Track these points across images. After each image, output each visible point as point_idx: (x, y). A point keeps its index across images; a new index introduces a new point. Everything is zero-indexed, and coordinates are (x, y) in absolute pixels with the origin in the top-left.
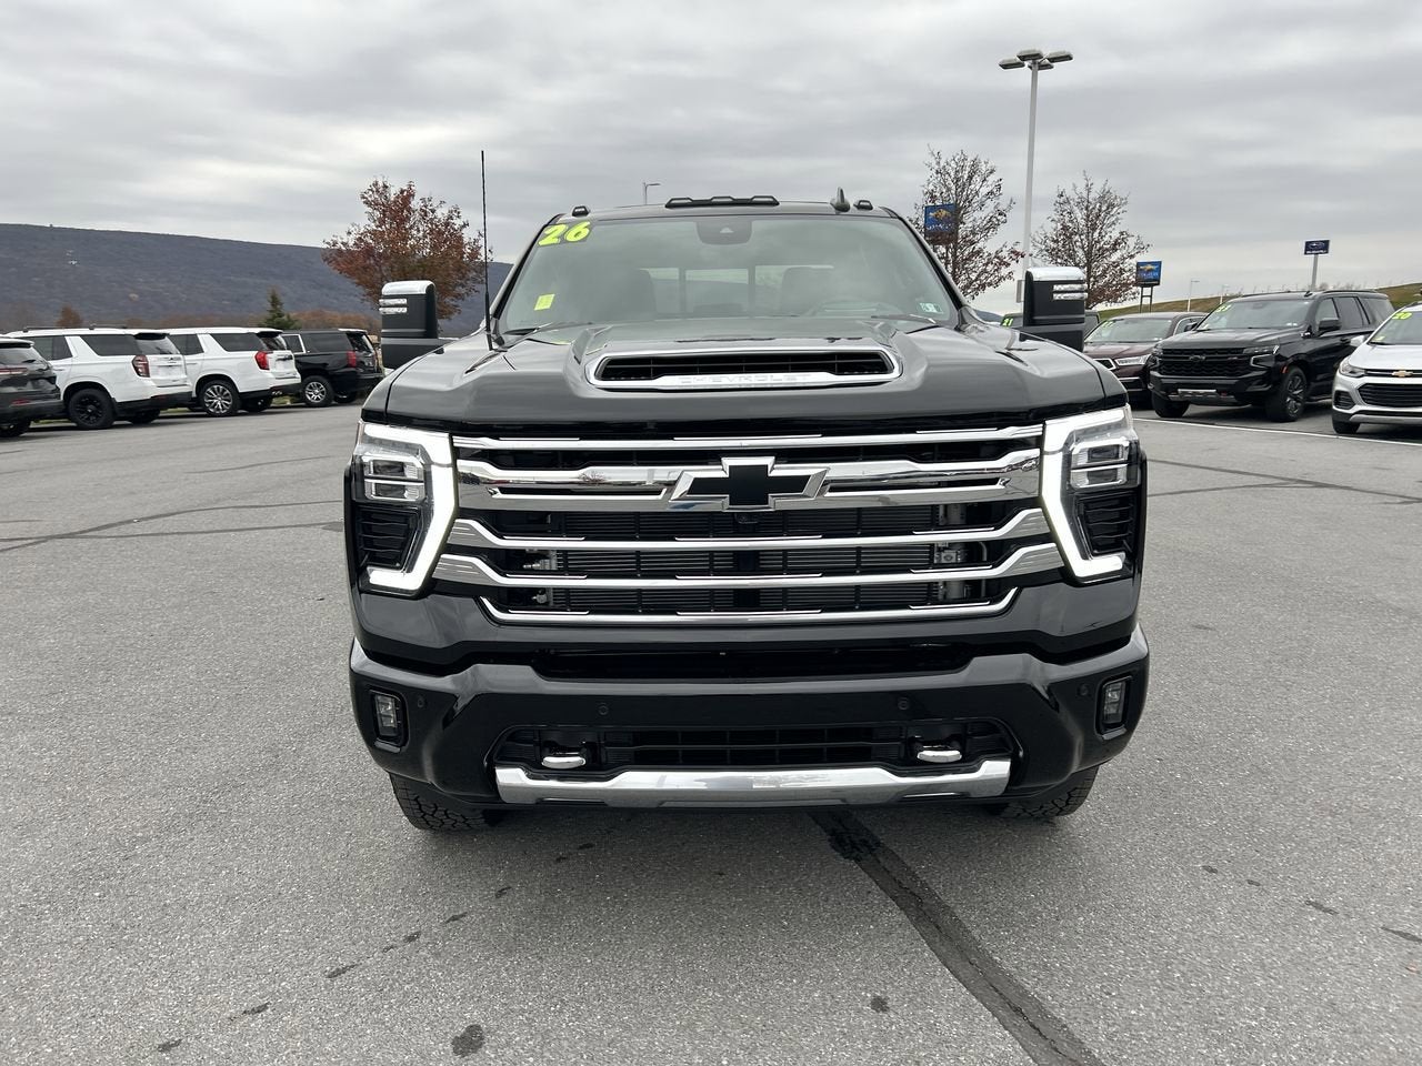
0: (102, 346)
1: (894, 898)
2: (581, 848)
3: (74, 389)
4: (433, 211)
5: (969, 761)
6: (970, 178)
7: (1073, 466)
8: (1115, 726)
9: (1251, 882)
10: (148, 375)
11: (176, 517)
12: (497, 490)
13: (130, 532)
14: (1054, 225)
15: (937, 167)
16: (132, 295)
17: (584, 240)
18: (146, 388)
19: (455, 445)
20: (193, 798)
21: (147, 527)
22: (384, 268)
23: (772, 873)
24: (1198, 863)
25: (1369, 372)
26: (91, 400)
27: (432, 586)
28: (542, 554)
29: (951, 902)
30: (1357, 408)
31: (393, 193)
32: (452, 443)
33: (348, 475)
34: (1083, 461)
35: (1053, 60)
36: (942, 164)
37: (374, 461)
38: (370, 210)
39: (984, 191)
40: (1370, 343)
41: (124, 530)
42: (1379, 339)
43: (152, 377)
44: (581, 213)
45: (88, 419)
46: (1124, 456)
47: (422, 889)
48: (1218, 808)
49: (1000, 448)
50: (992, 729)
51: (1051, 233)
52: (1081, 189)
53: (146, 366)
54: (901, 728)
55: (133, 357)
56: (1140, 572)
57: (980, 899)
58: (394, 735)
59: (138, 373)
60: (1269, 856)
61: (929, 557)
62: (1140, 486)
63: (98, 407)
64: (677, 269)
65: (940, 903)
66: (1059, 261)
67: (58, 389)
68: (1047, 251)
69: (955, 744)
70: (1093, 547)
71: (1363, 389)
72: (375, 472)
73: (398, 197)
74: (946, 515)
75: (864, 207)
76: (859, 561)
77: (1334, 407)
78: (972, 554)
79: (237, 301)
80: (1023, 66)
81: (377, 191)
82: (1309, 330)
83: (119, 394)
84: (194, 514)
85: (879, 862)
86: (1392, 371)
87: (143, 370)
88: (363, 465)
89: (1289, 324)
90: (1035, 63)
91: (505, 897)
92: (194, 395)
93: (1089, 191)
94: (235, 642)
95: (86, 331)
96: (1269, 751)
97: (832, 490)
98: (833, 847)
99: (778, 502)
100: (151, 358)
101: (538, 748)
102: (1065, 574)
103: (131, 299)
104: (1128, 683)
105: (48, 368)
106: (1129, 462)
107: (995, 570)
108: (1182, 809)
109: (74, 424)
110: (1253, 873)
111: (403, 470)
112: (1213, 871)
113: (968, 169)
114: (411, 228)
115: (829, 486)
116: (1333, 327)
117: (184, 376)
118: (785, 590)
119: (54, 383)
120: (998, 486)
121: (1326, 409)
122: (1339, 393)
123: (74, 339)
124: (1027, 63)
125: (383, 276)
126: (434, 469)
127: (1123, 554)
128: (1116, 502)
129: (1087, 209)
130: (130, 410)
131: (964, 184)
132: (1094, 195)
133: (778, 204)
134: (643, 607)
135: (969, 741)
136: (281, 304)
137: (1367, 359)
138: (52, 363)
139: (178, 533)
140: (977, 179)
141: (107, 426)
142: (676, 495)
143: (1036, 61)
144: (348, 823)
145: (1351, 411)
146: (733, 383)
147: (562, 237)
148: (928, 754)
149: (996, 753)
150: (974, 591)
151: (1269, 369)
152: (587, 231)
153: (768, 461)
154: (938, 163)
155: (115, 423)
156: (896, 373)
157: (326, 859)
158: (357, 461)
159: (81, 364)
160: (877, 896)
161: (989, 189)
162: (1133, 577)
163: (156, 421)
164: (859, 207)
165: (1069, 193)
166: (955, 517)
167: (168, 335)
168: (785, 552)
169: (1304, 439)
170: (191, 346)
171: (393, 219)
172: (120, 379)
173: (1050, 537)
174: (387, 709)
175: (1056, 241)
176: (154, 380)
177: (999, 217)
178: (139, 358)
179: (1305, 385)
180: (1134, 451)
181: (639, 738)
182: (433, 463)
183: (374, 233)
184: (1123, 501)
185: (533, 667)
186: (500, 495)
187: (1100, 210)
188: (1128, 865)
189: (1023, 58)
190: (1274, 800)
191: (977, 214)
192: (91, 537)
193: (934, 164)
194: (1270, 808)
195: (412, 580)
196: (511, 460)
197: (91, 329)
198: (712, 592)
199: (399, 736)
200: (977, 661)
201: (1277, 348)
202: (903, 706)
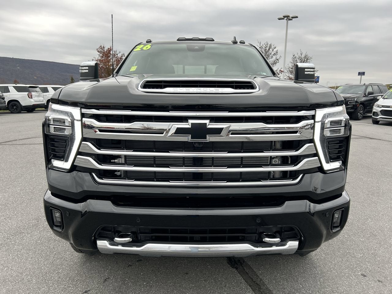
0: (19, 89)
1: (250, 286)
2: (138, 261)
3: (10, 102)
4: (117, 55)
5: (283, 242)
6: (269, 49)
7: (325, 127)
8: (337, 227)
9: (379, 281)
10: (32, 98)
11: (31, 139)
12: (97, 130)
13: (15, 143)
14: (291, 64)
15: (260, 46)
16: (35, 77)
17: (149, 49)
18: (31, 102)
19: (82, 112)
20: (4, 237)
21: (21, 142)
22: (102, 70)
23: (205, 274)
24: (359, 272)
25: (383, 106)
26: (15, 105)
27: (74, 168)
28: (118, 157)
29: (271, 288)
30: (380, 117)
31: (106, 49)
32: (81, 111)
33: (43, 123)
34: (328, 126)
35: (293, 18)
36: (261, 45)
37: (53, 118)
38: (99, 54)
39: (273, 53)
40: (383, 98)
41: (14, 142)
42: (386, 97)
43: (33, 99)
44: (149, 42)
45: (14, 110)
46: (343, 124)
47: (76, 279)
48: (362, 250)
49: (298, 119)
50: (292, 229)
51: (291, 66)
52: (299, 54)
53: (31, 95)
54: (257, 229)
55: (28, 93)
56: (347, 169)
57: (282, 287)
58: (60, 225)
59: (29, 98)
60: (383, 269)
61: (269, 162)
62: (349, 135)
63: (17, 107)
64: (182, 65)
65: (267, 288)
66: (293, 74)
67: (5, 101)
68: (289, 71)
69: (278, 235)
70: (331, 159)
71: (381, 111)
72: (54, 123)
73: (107, 50)
74: (275, 145)
75: (242, 43)
76: (242, 162)
77: (373, 116)
78: (285, 161)
79: (64, 80)
80: (284, 19)
81: (101, 48)
82: (365, 94)
83: (23, 103)
84: (37, 138)
85: (244, 270)
86: (390, 106)
87: (31, 97)
88: (49, 120)
89: (359, 93)
90: (287, 19)
91: (106, 282)
92: (46, 104)
93: (301, 55)
94: (36, 179)
95: (14, 85)
96: (375, 227)
97: (232, 134)
98: (228, 263)
99: (210, 138)
100: (33, 93)
101: (113, 233)
102: (321, 169)
103: (34, 78)
104: (343, 211)
105: (2, 95)
106: (345, 126)
107: (295, 167)
108: (350, 249)
109: (10, 112)
110: (379, 277)
111: (64, 122)
112: (365, 276)
113: (268, 47)
114: (110, 59)
115: (231, 132)
116: (372, 93)
117: (43, 99)
118: (212, 173)
119: (4, 100)
120: (298, 134)
121: (370, 117)
122: (374, 112)
123: (11, 87)
124: (285, 18)
125: (102, 72)
126: (75, 121)
127: (341, 161)
128: (338, 142)
129: (301, 60)
130: (27, 108)
131: (267, 51)
132: (303, 56)
133: (214, 41)
134: (156, 178)
135: (282, 234)
136: (74, 80)
137: (382, 103)
138: (4, 94)
139: (30, 144)
140: (271, 50)
141: (19, 112)
142: (170, 134)
143: (287, 18)
144: (56, 249)
145: (378, 117)
146: (194, 91)
147: (142, 49)
148: (267, 239)
149: (293, 238)
150: (285, 175)
151: (354, 105)
152: (150, 47)
153: (207, 122)
154: (260, 45)
155: (22, 112)
156: (257, 89)
157: (44, 264)
158: (47, 118)
159: (13, 94)
160: (244, 285)
161: (275, 53)
162: (344, 170)
163: (34, 112)
164: (241, 43)
165: (296, 55)
166: (278, 146)
167: (38, 87)
168: (213, 158)
169: (364, 125)
170: (45, 90)
171: (106, 56)
172: (24, 99)
173: (316, 155)
174: (57, 215)
175: (292, 69)
176: (34, 100)
177: (277, 61)
178: (29, 93)
179: (364, 110)
180: (347, 122)
181: (153, 231)
182: (75, 120)
183: (100, 60)
184: (341, 142)
185: (111, 202)
186: (99, 133)
187: (304, 60)
188: (334, 273)
189: (284, 17)
190: (380, 246)
191: (271, 60)
192: (3, 145)
193: (259, 45)
194: (379, 250)
195: (67, 165)
196: (105, 119)
197: (16, 84)
198: (184, 173)
199: (61, 226)
200: (287, 203)
201: (356, 99)
202: (258, 221)
